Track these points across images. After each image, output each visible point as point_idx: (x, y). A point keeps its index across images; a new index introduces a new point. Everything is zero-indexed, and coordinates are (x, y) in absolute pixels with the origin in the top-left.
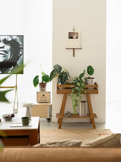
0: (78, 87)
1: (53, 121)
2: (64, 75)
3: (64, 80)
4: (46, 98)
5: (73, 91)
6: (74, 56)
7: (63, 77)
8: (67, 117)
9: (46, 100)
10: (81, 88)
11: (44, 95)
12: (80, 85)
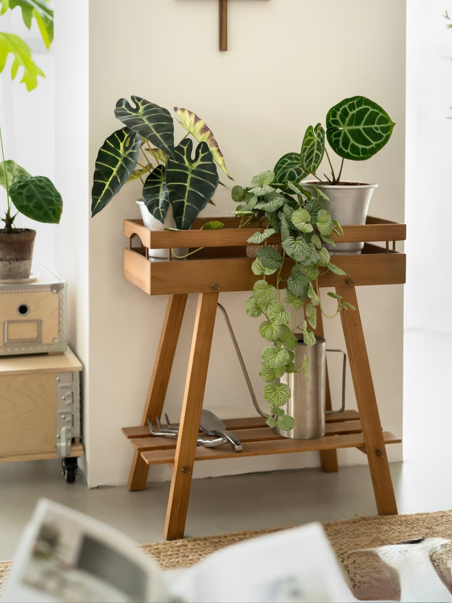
0: (301, 242)
1: (92, 480)
2: (191, 162)
3: (193, 197)
4: (39, 322)
5: (265, 265)
6: (223, 45)
7: (184, 177)
8: (210, 453)
9: (37, 340)
10: (318, 250)
11: (23, 309)
12: (309, 228)
